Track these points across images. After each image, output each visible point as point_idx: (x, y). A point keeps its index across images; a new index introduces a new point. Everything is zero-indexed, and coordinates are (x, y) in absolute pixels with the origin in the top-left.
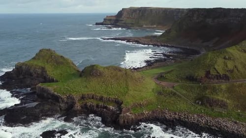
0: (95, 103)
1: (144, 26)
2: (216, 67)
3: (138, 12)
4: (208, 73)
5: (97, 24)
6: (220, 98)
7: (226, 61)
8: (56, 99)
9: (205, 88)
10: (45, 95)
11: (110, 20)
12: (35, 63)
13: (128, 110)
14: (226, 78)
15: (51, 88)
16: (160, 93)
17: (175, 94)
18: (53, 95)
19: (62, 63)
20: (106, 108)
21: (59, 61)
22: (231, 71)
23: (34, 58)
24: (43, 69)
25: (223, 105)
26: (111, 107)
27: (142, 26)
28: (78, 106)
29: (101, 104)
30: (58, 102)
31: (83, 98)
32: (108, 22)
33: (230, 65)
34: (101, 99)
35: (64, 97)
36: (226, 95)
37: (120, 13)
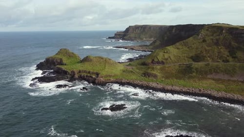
0: (86, 74)
1: (144, 39)
2: (158, 57)
3: (140, 28)
4: (153, 60)
5: (109, 38)
6: (154, 72)
7: (165, 54)
8: (65, 73)
9: (149, 68)
10: (60, 71)
11: (119, 35)
12: (57, 56)
13: (102, 77)
14: (163, 63)
15: (63, 68)
16: (124, 71)
17: (132, 72)
18: (64, 71)
19: (72, 56)
20: (91, 77)
21: (71, 55)
22: (167, 59)
23: (57, 54)
24: (61, 59)
25: (155, 76)
26: (94, 77)
27: (142, 39)
28: (76, 76)
29: (89, 75)
30: (67, 74)
31: (80, 72)
32: (118, 37)
33: (166, 56)
34: (89, 72)
35: (69, 71)
36: (159, 71)
37: (128, 30)
